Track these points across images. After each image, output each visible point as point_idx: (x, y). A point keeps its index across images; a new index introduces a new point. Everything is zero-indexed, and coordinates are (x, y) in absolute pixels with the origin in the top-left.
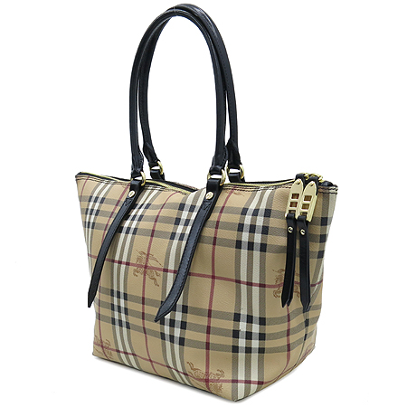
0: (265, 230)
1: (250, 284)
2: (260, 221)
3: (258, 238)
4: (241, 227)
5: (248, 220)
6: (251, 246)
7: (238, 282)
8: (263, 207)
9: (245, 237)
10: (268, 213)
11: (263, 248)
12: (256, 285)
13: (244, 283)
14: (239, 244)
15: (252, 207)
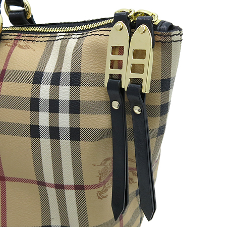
0: (75, 107)
1: (60, 187)
2: (65, 93)
3: (64, 120)
4: (35, 104)
5: (45, 92)
6: (54, 132)
7: (42, 184)
8: (66, 69)
9: (44, 119)
10: (76, 79)
11: (75, 134)
12: (69, 187)
13: (50, 185)
14: (35, 131)
15: (50, 69)
